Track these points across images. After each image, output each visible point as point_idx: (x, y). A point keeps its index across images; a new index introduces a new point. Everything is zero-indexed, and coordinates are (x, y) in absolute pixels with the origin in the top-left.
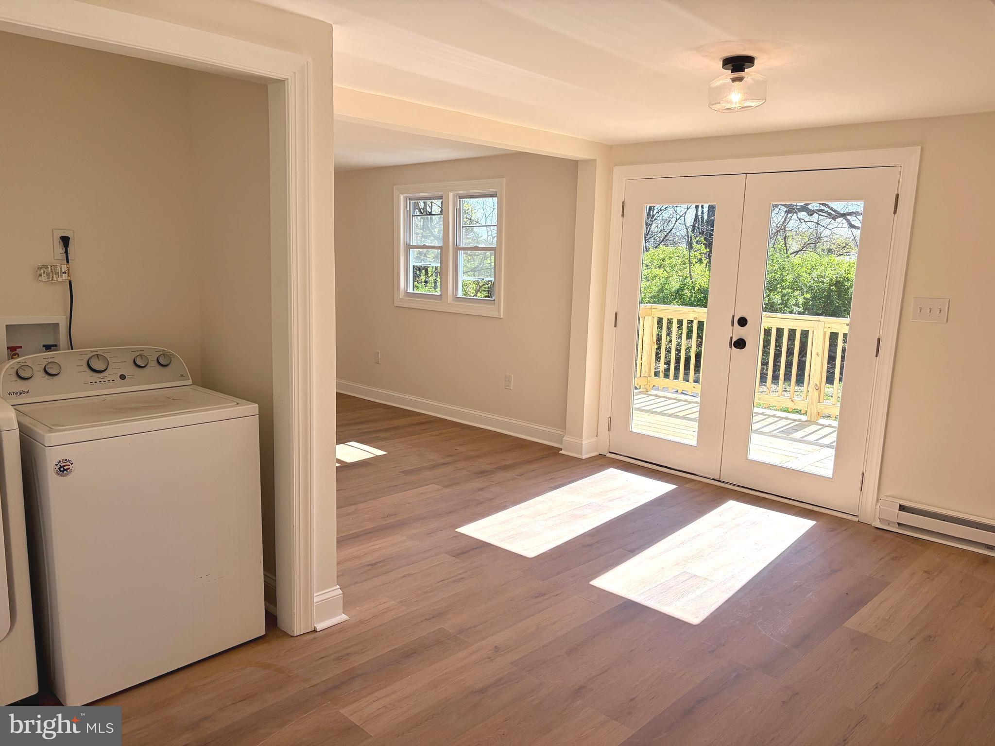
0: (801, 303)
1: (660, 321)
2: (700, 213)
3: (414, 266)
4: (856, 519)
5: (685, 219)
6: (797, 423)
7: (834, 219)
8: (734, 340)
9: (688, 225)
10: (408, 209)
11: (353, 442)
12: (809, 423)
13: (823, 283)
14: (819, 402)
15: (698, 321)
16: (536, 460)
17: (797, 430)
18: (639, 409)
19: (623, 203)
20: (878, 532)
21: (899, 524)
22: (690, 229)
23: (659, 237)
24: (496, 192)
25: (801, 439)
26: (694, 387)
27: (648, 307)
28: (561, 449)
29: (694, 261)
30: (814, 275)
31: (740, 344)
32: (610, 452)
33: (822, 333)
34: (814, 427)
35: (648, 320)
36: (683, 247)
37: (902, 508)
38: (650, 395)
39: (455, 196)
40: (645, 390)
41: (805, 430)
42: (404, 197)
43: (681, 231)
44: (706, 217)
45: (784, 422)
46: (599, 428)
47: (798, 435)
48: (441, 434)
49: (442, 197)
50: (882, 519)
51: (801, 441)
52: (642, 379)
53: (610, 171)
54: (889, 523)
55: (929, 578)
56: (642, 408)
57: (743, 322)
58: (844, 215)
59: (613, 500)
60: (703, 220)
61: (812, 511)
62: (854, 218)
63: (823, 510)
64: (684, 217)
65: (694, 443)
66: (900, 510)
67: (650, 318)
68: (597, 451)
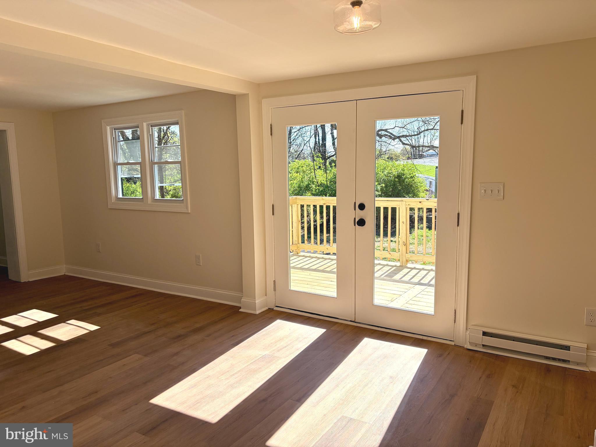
0: (379, 189)
1: (302, 206)
2: (317, 140)
3: (122, 178)
4: (453, 343)
5: (309, 143)
6: (395, 268)
7: (394, 139)
8: (357, 220)
9: (311, 147)
10: (114, 137)
11: (73, 320)
12: (402, 267)
13: (390, 177)
14: (407, 253)
15: (326, 206)
16: (222, 319)
17: (396, 274)
18: (294, 268)
19: (271, 125)
20: (471, 353)
21: (483, 345)
22: (313, 150)
23: (295, 155)
24: (178, 121)
25: (400, 280)
26: (327, 249)
27: (294, 198)
28: (240, 308)
29: (316, 167)
30: (385, 173)
31: (361, 222)
32: (276, 306)
33: (405, 209)
34: (406, 271)
35: (295, 206)
36: (309, 161)
37: (485, 334)
38: (300, 256)
39: (148, 125)
40: (296, 253)
41: (401, 273)
42: (110, 128)
43: (307, 151)
44: (321, 142)
45: (386, 268)
46: (267, 289)
47: (397, 277)
48: (148, 304)
49: (138, 126)
50: (472, 343)
51: (400, 281)
52: (294, 245)
53: (260, 103)
54: (476, 345)
55: (518, 392)
56: (296, 266)
57: (362, 207)
58: (399, 137)
59: (281, 349)
60: (319, 144)
61: (422, 340)
62: (405, 139)
63: (429, 339)
64: (309, 142)
65: (335, 295)
66: (483, 335)
67: (296, 205)
68: (267, 307)
